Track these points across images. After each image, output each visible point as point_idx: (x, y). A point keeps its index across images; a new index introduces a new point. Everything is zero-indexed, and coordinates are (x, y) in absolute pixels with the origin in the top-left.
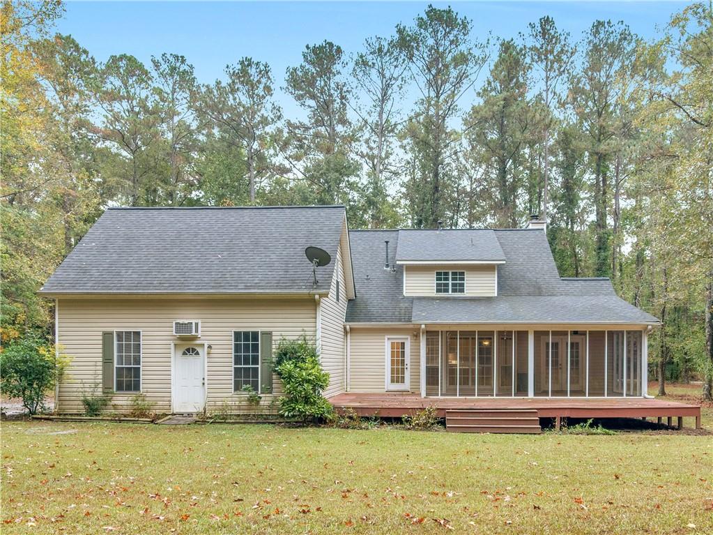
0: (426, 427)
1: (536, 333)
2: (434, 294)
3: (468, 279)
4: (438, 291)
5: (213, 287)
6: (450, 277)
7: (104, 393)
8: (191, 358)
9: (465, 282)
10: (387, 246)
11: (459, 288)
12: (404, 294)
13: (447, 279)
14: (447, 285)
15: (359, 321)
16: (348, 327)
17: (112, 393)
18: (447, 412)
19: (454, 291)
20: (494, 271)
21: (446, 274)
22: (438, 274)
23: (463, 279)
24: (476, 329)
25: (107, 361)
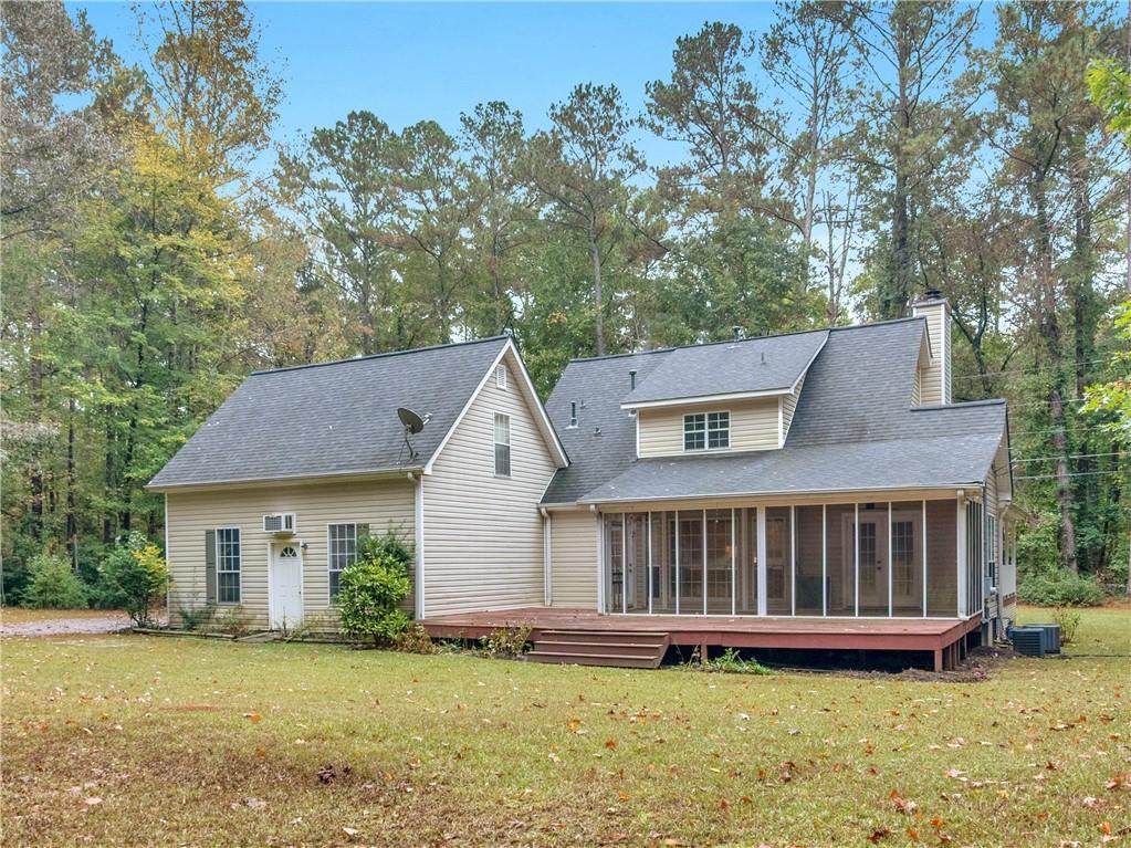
0: (508, 653)
1: (769, 511)
2: (682, 451)
3: (735, 423)
4: (689, 446)
5: (306, 470)
6: (706, 422)
7: (208, 604)
8: (289, 560)
9: (729, 429)
10: (633, 379)
11: (720, 439)
12: (638, 454)
13: (701, 426)
14: (701, 436)
15: (559, 501)
16: (543, 510)
17: (215, 604)
18: (543, 634)
19: (712, 444)
20: (777, 407)
21: (701, 418)
22: (688, 419)
23: (725, 425)
24: (704, 507)
25: (210, 565)
